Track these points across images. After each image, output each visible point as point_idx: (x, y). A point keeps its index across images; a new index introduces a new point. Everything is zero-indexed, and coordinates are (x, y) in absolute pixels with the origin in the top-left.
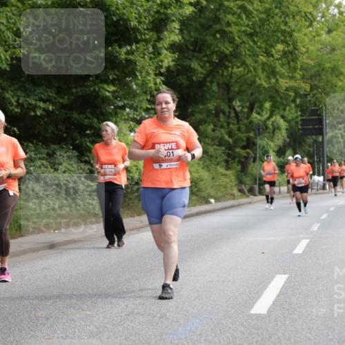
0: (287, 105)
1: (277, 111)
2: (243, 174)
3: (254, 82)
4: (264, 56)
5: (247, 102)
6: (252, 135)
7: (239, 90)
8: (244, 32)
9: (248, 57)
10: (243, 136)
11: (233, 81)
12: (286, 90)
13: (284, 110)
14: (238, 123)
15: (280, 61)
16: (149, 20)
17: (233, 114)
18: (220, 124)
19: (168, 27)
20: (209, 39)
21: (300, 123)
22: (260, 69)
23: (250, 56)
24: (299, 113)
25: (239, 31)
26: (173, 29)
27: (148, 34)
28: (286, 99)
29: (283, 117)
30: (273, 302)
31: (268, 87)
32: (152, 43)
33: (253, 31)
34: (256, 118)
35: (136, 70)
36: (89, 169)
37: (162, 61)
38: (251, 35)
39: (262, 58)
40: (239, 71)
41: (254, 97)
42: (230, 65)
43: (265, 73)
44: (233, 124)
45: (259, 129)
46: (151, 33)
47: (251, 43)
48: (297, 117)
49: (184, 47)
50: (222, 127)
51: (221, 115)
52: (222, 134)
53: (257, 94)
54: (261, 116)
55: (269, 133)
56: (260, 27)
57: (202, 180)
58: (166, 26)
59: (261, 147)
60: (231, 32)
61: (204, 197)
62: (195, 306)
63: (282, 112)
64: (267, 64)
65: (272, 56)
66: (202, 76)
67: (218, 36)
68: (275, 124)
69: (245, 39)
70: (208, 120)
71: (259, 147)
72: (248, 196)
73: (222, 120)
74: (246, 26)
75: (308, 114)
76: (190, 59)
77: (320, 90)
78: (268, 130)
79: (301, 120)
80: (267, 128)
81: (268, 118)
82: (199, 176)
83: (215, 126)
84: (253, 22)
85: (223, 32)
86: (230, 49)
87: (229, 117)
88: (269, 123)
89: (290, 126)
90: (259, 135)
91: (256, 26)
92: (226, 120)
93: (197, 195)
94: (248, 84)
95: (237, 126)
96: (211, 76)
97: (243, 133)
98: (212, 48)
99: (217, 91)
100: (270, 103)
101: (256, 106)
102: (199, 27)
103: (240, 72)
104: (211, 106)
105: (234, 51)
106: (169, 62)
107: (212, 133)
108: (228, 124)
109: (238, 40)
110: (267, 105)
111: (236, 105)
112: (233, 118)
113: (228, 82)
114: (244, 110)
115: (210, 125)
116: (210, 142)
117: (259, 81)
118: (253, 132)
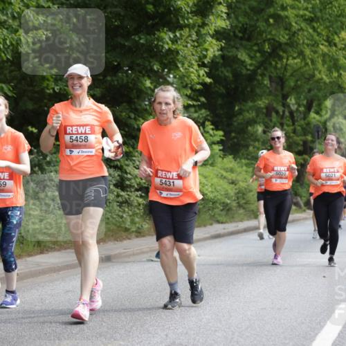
2: (298, 184)
3: (313, 76)
4: (325, 46)
5: (304, 100)
6: (309, 138)
7: (295, 85)
8: (302, 16)
9: (306, 46)
10: (299, 139)
11: (288, 74)
14: (294, 124)
15: (344, 52)
16: (194, 3)
17: (287, 113)
19: (214, 11)
20: (262, 25)
22: (320, 61)
23: (308, 45)
25: (297, 16)
26: (219, 12)
27: (191, 19)
30: (339, 334)
31: (330, 82)
32: (196, 29)
33: (313, 15)
34: (314, 118)
35: (178, 60)
36: (119, 175)
37: (207, 50)
38: (310, 21)
39: (323, 48)
40: (294, 62)
41: (312, 93)
42: (285, 55)
43: (326, 66)
44: (288, 126)
45: (318, 132)
46: (195, 18)
47: (311, 31)
49: (232, 34)
51: (274, 114)
53: (316, 91)
54: (321, 116)
56: (321, 10)
57: (251, 191)
58: (212, 10)
60: (287, 17)
61: (253, 211)
62: (248, 336)
64: (329, 56)
65: (335, 45)
66: (252, 68)
67: (271, 21)
69: (303, 25)
70: (258, 120)
72: (304, 211)
73: (274, 119)
74: (304, 10)
76: (237, 48)
82: (248, 186)
83: (266, 127)
84: (313, 5)
85: (277, 18)
86: (287, 37)
87: (282, 117)
90: (318, 138)
91: (317, 10)
92: (279, 120)
93: (244, 208)
94: (306, 78)
95: (292, 128)
96: (262, 68)
97: (298, 136)
98: (264, 35)
99: (269, 85)
101: (314, 105)
102: (248, 10)
103: (296, 64)
104: (262, 103)
105: (290, 39)
106: (214, 52)
107: (264, 135)
108: (282, 125)
109: (295, 26)
111: (290, 102)
112: (288, 119)
113: (282, 75)
114: (300, 109)
115: (260, 126)
116: (260, 146)
117: (318, 75)
118: (310, 135)
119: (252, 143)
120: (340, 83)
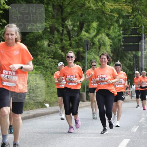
0: (112, 25)
1: (103, 29)
3: (84, 4)
5: (77, 22)
6: (81, 49)
7: (71, 11)
11: (66, 3)
12: (111, 12)
13: (109, 29)
14: (70, 40)
17: (65, 32)
18: (54, 40)
21: (122, 40)
24: (121, 32)
28: (111, 19)
29: (108, 35)
31: (96, 9)
34: (85, 35)
41: (84, 16)
44: (66, 41)
45: (87, 45)
48: (119, 35)
50: (56, 42)
51: (56, 32)
52: (57, 49)
54: (90, 34)
55: (96, 48)
59: (89, 60)
63: (107, 31)
68: (101, 41)
70: (44, 37)
71: (87, 60)
73: (56, 36)
75: (130, 33)
77: (140, 12)
78: (95, 46)
79: (124, 38)
80: (94, 44)
81: (96, 36)
83: (50, 41)
87: (62, 34)
88: (96, 40)
89: (114, 43)
90: (88, 50)
92: (60, 37)
94: (79, 6)
95: (69, 42)
99: (52, 11)
100: (97, 23)
101: (85, 25)
107: (48, 47)
108: (61, 40)
110: (95, 24)
111: (68, 24)
112: (66, 35)
113: (61, 4)
114: (75, 29)
115: (46, 41)
116: (46, 55)
117: (88, 4)
118: (82, 48)
119: (40, 53)
120: (104, 10)
